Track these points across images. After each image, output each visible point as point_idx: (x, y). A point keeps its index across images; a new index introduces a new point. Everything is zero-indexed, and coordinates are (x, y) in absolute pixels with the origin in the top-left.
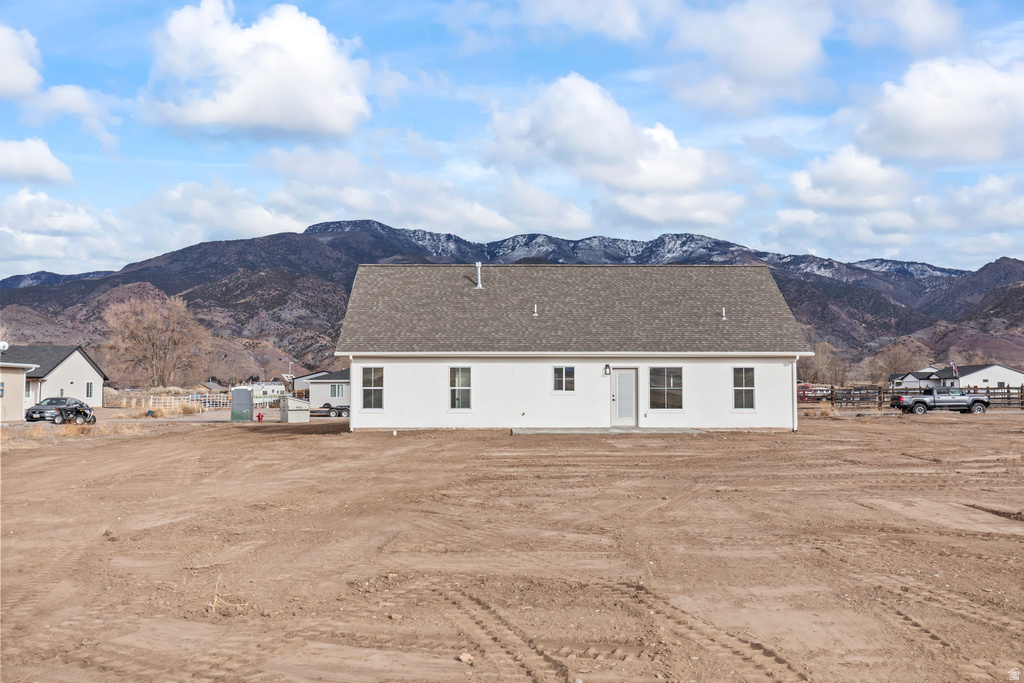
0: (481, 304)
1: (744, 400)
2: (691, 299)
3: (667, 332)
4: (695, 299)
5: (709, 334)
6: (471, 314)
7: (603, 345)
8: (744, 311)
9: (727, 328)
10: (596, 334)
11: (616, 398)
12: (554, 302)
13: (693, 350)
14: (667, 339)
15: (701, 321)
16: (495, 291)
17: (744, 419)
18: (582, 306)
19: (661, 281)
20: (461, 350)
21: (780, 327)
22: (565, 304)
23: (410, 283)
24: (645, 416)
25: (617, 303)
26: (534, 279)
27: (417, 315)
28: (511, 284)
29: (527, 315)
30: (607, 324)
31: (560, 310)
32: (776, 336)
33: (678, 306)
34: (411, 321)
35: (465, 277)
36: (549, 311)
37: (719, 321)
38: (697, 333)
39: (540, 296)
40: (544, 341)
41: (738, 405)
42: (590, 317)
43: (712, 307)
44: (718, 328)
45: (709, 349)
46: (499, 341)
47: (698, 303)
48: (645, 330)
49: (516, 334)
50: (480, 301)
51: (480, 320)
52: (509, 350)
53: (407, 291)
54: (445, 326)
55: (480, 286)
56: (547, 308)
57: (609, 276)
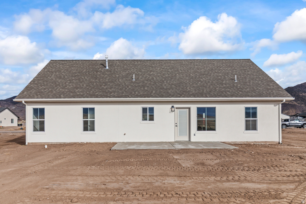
0: (106, 76)
1: (251, 126)
2: (216, 73)
3: (206, 87)
4: (218, 72)
5: (230, 89)
6: (99, 80)
7: (170, 94)
8: (245, 78)
9: (239, 85)
10: (167, 89)
11: (178, 125)
12: (144, 74)
13: (223, 97)
14: (206, 91)
15: (224, 82)
16: (115, 70)
17: (251, 137)
18: (159, 76)
19: (199, 65)
20: (88, 97)
21: (269, 85)
22: (150, 75)
23: (72, 67)
24: (195, 135)
25: (177, 74)
26: (136, 65)
27: (70, 80)
28: (123, 67)
29: (129, 80)
30: (172, 84)
31: (147, 78)
32: (268, 89)
33: (210, 75)
34: (65, 83)
35: (101, 64)
36: (141, 78)
37: (233, 82)
38: (223, 88)
39: (137, 72)
40: (137, 93)
41: (247, 128)
42: (163, 81)
43: (228, 76)
44: (234, 86)
45: (232, 96)
46: (111, 93)
47: (220, 74)
48: (194, 87)
49: (121, 89)
50: (106, 74)
51: (103, 83)
52: (116, 97)
53: (69, 70)
54: (83, 85)
55: (107, 68)
56: (141, 77)
57: (173, 63)
